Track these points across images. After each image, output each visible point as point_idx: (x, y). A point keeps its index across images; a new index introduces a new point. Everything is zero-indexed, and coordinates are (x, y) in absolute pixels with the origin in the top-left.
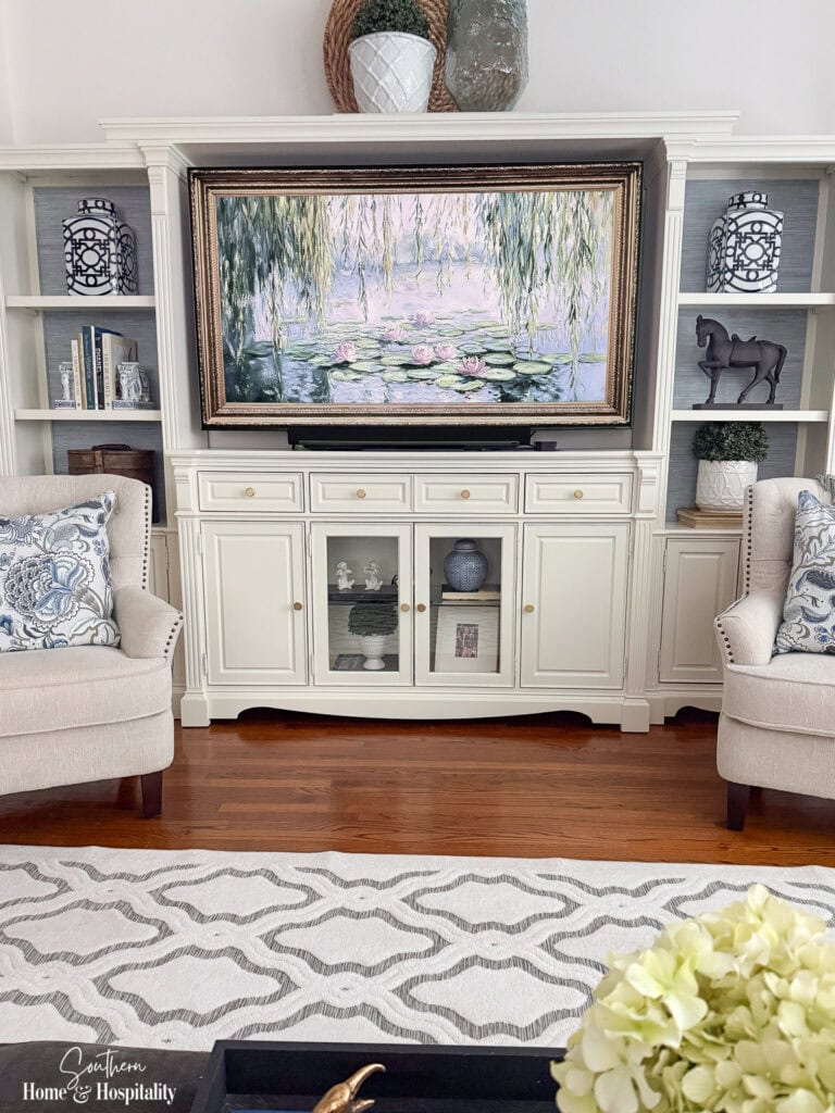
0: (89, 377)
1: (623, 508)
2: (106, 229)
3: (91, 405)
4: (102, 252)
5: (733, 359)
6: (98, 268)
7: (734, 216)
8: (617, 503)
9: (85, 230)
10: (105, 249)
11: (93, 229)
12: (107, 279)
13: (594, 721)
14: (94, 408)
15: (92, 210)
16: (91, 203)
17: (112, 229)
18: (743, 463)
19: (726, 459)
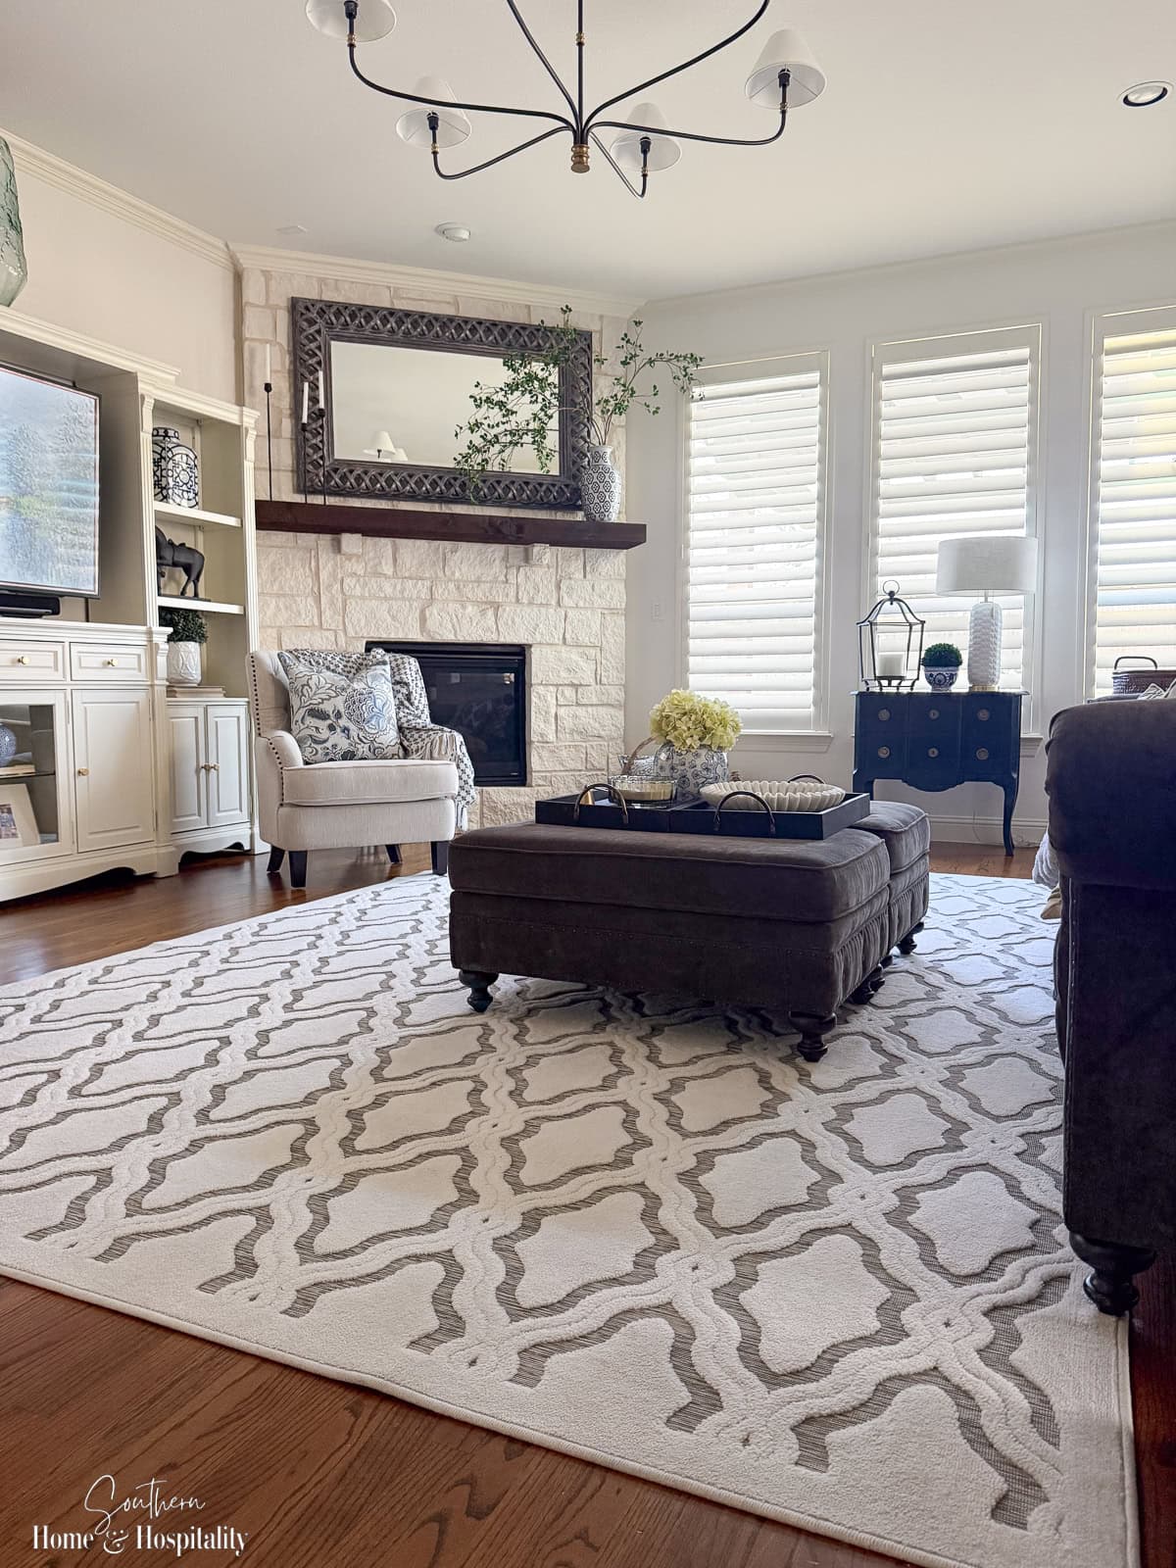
1: (142, 676)
5: (176, 559)
7: (170, 446)
8: (136, 672)
13: (139, 872)
18: (193, 643)
19: (180, 640)
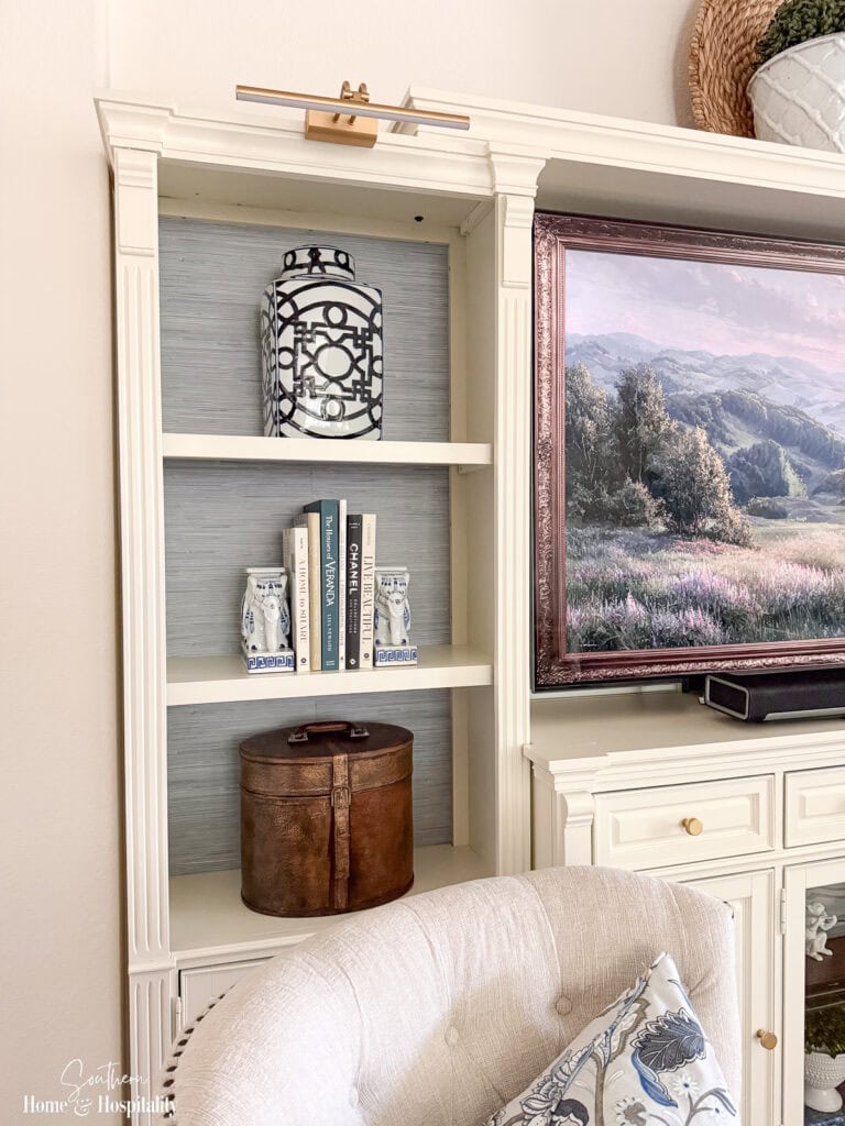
0: (330, 602)
2: (367, 308)
3: (328, 663)
4: (357, 353)
6: (347, 383)
9: (328, 305)
10: (364, 347)
11: (343, 307)
12: (365, 405)
14: (336, 668)
15: (327, 268)
16: (327, 255)
17: (378, 309)
